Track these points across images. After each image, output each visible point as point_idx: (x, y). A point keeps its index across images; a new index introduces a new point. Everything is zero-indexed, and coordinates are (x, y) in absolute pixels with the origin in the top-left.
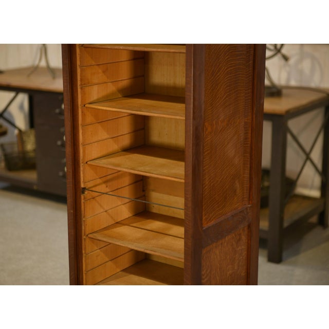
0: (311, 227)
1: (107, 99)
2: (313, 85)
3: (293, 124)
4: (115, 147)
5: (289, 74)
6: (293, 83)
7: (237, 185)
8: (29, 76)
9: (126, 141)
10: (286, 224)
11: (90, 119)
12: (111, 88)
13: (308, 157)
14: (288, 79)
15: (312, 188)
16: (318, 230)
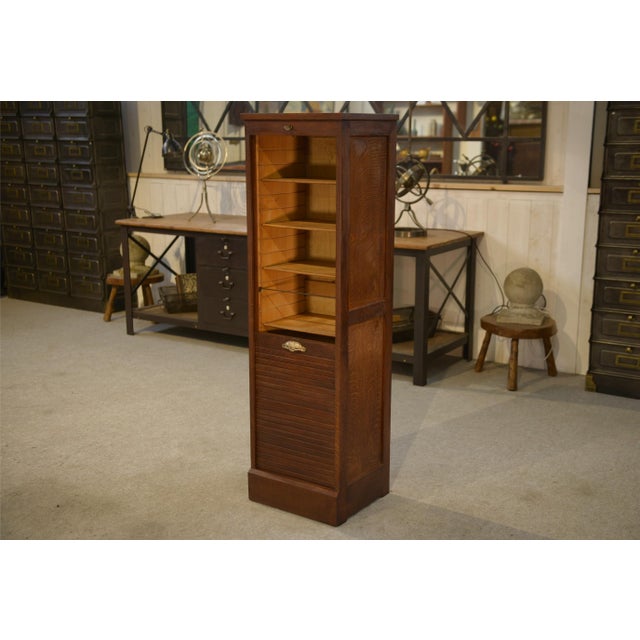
0: (455, 360)
1: (278, 221)
2: (457, 229)
3: (434, 260)
4: (283, 258)
5: (435, 218)
6: (439, 227)
7: (375, 284)
8: (189, 220)
9: (292, 255)
10: (429, 352)
11: (265, 235)
12: (281, 213)
13: (451, 293)
14: (435, 224)
15: (457, 324)
16: (463, 364)
